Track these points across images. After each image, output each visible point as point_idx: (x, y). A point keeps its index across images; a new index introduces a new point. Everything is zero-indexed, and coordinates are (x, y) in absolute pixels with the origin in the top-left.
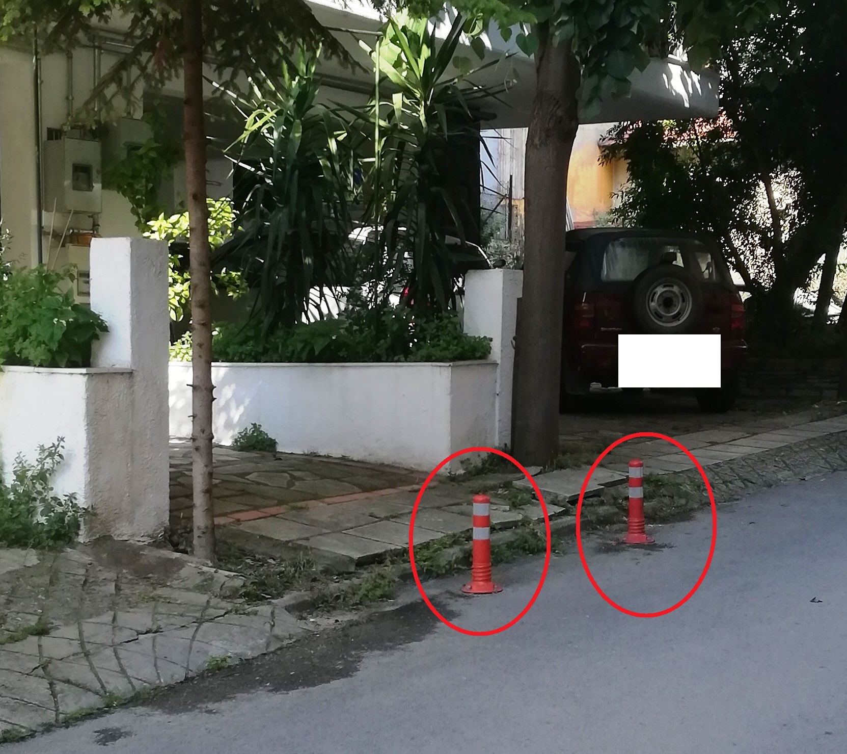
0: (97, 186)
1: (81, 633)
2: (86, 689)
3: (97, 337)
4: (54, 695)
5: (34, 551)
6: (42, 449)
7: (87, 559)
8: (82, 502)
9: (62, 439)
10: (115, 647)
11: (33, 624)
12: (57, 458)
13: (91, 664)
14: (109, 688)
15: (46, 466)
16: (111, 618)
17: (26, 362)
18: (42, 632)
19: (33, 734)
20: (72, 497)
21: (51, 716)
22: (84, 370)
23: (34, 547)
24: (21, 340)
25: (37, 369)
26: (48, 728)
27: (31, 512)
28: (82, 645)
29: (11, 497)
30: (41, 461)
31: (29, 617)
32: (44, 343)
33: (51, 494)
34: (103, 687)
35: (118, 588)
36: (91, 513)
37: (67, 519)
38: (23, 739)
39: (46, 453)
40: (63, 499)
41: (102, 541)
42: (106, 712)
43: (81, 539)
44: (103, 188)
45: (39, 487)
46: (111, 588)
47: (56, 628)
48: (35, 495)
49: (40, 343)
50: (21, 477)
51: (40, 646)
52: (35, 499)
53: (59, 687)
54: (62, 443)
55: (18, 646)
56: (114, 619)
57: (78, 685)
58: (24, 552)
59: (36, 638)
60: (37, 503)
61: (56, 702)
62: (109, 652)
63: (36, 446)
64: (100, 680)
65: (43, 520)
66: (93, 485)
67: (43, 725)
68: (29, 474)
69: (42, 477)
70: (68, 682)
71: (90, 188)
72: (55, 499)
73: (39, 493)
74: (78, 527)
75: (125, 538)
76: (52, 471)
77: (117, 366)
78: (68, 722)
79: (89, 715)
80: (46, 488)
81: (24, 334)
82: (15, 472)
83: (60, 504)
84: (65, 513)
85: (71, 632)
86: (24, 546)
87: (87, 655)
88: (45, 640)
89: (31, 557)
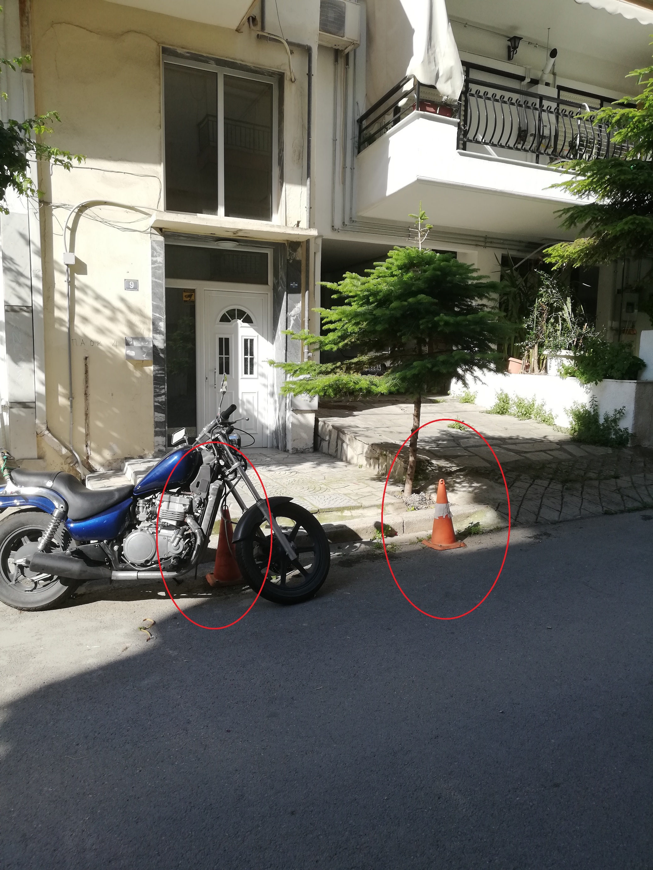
0: (636, 311)
1: (632, 479)
2: (635, 500)
3: (640, 369)
4: (623, 500)
5: (610, 448)
6: (616, 410)
7: (631, 453)
8: (630, 431)
9: (625, 407)
10: (646, 486)
11: (613, 474)
12: (622, 414)
13: (637, 491)
14: (645, 501)
15: (617, 417)
16: (643, 476)
17: (611, 378)
18: (616, 477)
19: (616, 513)
20: (626, 429)
21: (622, 508)
22: (636, 381)
23: (610, 447)
24: (610, 370)
25: (616, 380)
26: (622, 512)
27: (610, 434)
28: (633, 483)
29: (602, 427)
30: (615, 415)
31: (611, 472)
32: (620, 370)
33: (618, 427)
34: (642, 500)
35: (645, 465)
36: (633, 436)
37: (624, 437)
38: (612, 514)
39: (617, 412)
40: (622, 429)
41: (637, 447)
42: (644, 509)
43: (629, 445)
44: (638, 311)
45: (613, 424)
46: (642, 464)
47: (622, 477)
48: (611, 428)
49: (618, 371)
50: (606, 420)
51: (616, 482)
52: (611, 429)
53: (625, 498)
54: (624, 409)
55: (608, 481)
56: (645, 476)
57: (632, 498)
58: (607, 448)
59: (614, 480)
60: (612, 431)
61: (624, 503)
62: (644, 488)
63: (613, 409)
64: (641, 498)
65: (614, 437)
66: (635, 425)
67: (620, 510)
68: (610, 419)
69: (615, 421)
70: (629, 496)
71: (633, 311)
72: (619, 429)
73: (613, 427)
74: (628, 441)
75: (646, 446)
76: (619, 419)
77: (649, 380)
78: (630, 511)
79: (637, 509)
80: (617, 425)
81: (612, 367)
82: (604, 419)
83: (621, 431)
84: (623, 435)
85: (628, 478)
86: (606, 446)
87: (635, 488)
88: (618, 481)
89: (610, 451)
